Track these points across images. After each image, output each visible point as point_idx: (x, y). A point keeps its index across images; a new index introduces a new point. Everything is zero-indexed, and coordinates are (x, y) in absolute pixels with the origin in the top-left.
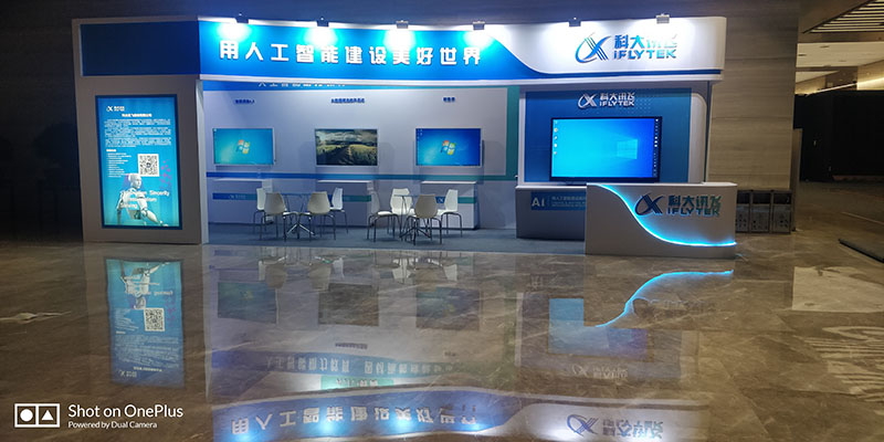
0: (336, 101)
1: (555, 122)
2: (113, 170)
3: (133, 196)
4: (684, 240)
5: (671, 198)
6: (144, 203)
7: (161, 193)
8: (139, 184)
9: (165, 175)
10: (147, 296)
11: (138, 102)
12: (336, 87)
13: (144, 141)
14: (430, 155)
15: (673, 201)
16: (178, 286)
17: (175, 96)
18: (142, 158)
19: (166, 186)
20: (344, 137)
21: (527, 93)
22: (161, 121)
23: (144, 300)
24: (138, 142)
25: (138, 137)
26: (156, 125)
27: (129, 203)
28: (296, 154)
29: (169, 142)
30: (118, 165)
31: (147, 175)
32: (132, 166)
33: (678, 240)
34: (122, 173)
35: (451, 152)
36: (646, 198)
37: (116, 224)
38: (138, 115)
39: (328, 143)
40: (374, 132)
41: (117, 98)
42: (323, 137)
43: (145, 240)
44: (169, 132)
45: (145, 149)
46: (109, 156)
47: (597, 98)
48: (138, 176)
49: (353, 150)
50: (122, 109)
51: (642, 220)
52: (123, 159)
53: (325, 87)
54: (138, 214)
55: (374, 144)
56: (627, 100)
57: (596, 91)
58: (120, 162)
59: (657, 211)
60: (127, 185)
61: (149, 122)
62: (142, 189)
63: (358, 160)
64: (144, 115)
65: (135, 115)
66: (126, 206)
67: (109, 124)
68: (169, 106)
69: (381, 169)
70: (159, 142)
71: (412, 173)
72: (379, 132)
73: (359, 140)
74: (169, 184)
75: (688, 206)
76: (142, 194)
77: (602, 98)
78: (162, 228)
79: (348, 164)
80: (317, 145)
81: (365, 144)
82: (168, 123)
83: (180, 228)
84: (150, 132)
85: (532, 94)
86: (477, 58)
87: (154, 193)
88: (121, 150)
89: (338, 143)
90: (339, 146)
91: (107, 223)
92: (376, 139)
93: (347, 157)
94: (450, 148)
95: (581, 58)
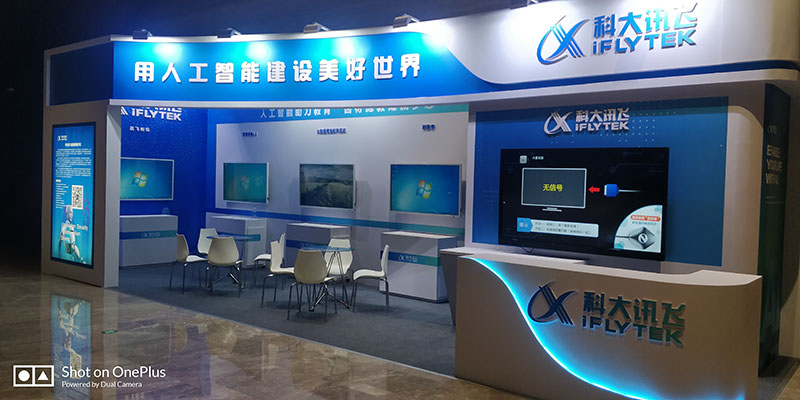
0: (321, 132)
2: (59, 204)
5: (589, 297)
7: (83, 228)
8: (71, 215)
9: (86, 209)
11: (74, 131)
13: (76, 172)
14: (406, 198)
15: (591, 302)
17: (94, 124)
18: (74, 189)
19: (86, 220)
20: (324, 174)
22: (86, 151)
24: (73, 173)
25: (73, 167)
26: (83, 156)
27: (65, 235)
29: (88, 173)
30: (61, 196)
31: (76, 207)
32: (67, 199)
35: (426, 195)
36: (545, 291)
37: (57, 256)
39: (311, 180)
40: (350, 167)
41: (63, 127)
42: (308, 174)
44: (90, 163)
45: (76, 180)
46: (58, 186)
48: (72, 207)
49: (331, 188)
51: (540, 330)
52: (64, 190)
54: (70, 248)
55: (350, 183)
57: (570, 107)
58: (63, 193)
59: (564, 317)
61: (79, 152)
62: (73, 222)
63: (337, 201)
65: (73, 145)
66: (63, 238)
67: (59, 152)
68: (91, 135)
69: (358, 213)
70: (84, 173)
71: (387, 221)
72: (355, 169)
73: (337, 177)
74: (88, 218)
75: (619, 317)
76: (72, 227)
77: (579, 118)
79: (327, 205)
80: (301, 182)
81: (342, 182)
82: (90, 152)
83: (91, 267)
84: (78, 161)
86: (416, 68)
87: (79, 227)
88: (64, 181)
89: (318, 180)
90: (320, 184)
91: (54, 256)
92: (352, 177)
93: (326, 197)
94: (426, 190)
95: (544, 57)
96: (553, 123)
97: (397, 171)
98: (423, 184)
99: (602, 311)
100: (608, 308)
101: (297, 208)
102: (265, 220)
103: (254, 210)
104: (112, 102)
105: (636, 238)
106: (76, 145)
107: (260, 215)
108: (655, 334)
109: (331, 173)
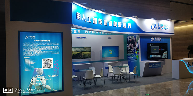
3: (38, 79)
6: (44, 82)
7: (54, 76)
8: (42, 73)
9: (56, 67)
11: (43, 35)
13: (46, 53)
14: (106, 55)
17: (62, 33)
18: (44, 60)
19: (56, 72)
20: (81, 49)
22: (54, 44)
24: (42, 53)
25: (42, 51)
26: (52, 45)
27: (36, 82)
29: (58, 53)
30: (31, 65)
31: (47, 68)
34: (33, 68)
35: (111, 53)
36: (189, 63)
38: (43, 41)
39: (75, 52)
40: (90, 47)
41: (32, 32)
42: (74, 50)
44: (59, 48)
45: (46, 56)
46: (25, 60)
48: (42, 69)
49: (83, 53)
50: (34, 37)
52: (33, 61)
54: (41, 87)
55: (90, 51)
58: (32, 63)
59: (190, 66)
60: (35, 74)
61: (48, 44)
62: (44, 75)
63: (85, 57)
64: (46, 41)
65: (41, 41)
66: (34, 84)
68: (59, 37)
69: (91, 60)
70: (53, 53)
71: (100, 60)
73: (85, 50)
74: (58, 72)
76: (43, 78)
77: (155, 39)
78: (53, 92)
79: (82, 58)
81: (87, 51)
82: (58, 44)
83: (62, 90)
84: (49, 48)
86: (131, 27)
89: (78, 51)
90: (79, 53)
92: (91, 50)
93: (81, 56)
94: (111, 52)
95: (152, 28)
96: (152, 39)
97: (104, 48)
98: (110, 51)
105: (164, 56)
109: (83, 49)
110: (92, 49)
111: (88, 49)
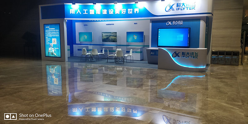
0: (107, 25)
1: (159, 29)
2: (47, 43)
3: (51, 49)
4: (186, 66)
5: (183, 52)
6: (54, 51)
7: (57, 48)
8: (52, 46)
9: (58, 44)
10: (54, 74)
11: (52, 25)
12: (107, 21)
13: (53, 35)
14: (130, 39)
15: (183, 53)
16: (61, 72)
17: (59, 24)
18: (53, 39)
19: (58, 47)
20: (109, 34)
21: (152, 21)
22: (56, 30)
23: (53, 75)
26: (56, 31)
28: (97, 39)
29: (58, 35)
31: (54, 44)
32: (51, 42)
33: (185, 65)
34: (49, 43)
35: (136, 38)
36: (175, 52)
37: (48, 56)
39: (105, 36)
40: (116, 33)
41: (48, 24)
42: (104, 34)
43: (54, 60)
44: (58, 33)
45: (54, 37)
46: (47, 39)
47: (172, 22)
48: (52, 44)
49: (111, 38)
50: (49, 27)
51: (174, 59)
53: (104, 21)
54: (52, 54)
55: (116, 36)
56: (181, 23)
57: (171, 20)
58: (49, 40)
59: (179, 56)
60: (50, 46)
61: (54, 31)
63: (112, 41)
65: (51, 29)
66: (50, 51)
67: (46, 31)
68: (58, 26)
69: (118, 43)
70: (56, 36)
72: (117, 33)
74: (59, 46)
75: (188, 55)
76: (53, 48)
77: (173, 22)
78: (57, 57)
79: (110, 42)
80: (102, 36)
81: (114, 36)
82: (58, 30)
83: (61, 57)
84: (54, 33)
85: (153, 21)
86: (138, 11)
87: (55, 48)
88: (49, 37)
89: (107, 36)
91: (46, 56)
93: (110, 40)
96: (168, 23)
97: (128, 33)
98: (135, 36)
99: (185, 55)
100: (186, 54)
101: (101, 43)
102: (92, 46)
103: (89, 43)
104: (65, 18)
106: (53, 29)
107: (90, 45)
108: (194, 57)
109: (111, 34)
110: (118, 35)
111: (114, 34)
